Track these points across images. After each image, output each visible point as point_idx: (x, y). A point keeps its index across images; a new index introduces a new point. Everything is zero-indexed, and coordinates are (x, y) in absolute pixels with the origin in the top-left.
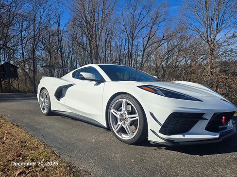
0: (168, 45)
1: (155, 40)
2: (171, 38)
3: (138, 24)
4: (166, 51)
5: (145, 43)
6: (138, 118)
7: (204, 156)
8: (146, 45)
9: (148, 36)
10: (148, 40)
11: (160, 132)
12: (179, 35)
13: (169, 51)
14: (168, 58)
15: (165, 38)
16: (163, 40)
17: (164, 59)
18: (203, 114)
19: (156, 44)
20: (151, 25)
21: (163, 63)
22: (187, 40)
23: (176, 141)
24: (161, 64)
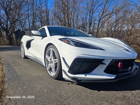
0: (116, 17)
1: (108, 13)
2: (118, 12)
3: (96, 3)
4: (115, 20)
5: (100, 16)
6: (57, 61)
7: (100, 92)
8: (101, 17)
9: (103, 11)
10: (103, 14)
11: (68, 72)
12: (124, 9)
13: (116, 21)
14: (116, 25)
15: (114, 12)
16: (112, 13)
17: (113, 26)
18: (103, 60)
19: (108, 16)
20: (104, 3)
21: (112, 29)
22: (129, 13)
23: (79, 79)
24: (111, 29)
